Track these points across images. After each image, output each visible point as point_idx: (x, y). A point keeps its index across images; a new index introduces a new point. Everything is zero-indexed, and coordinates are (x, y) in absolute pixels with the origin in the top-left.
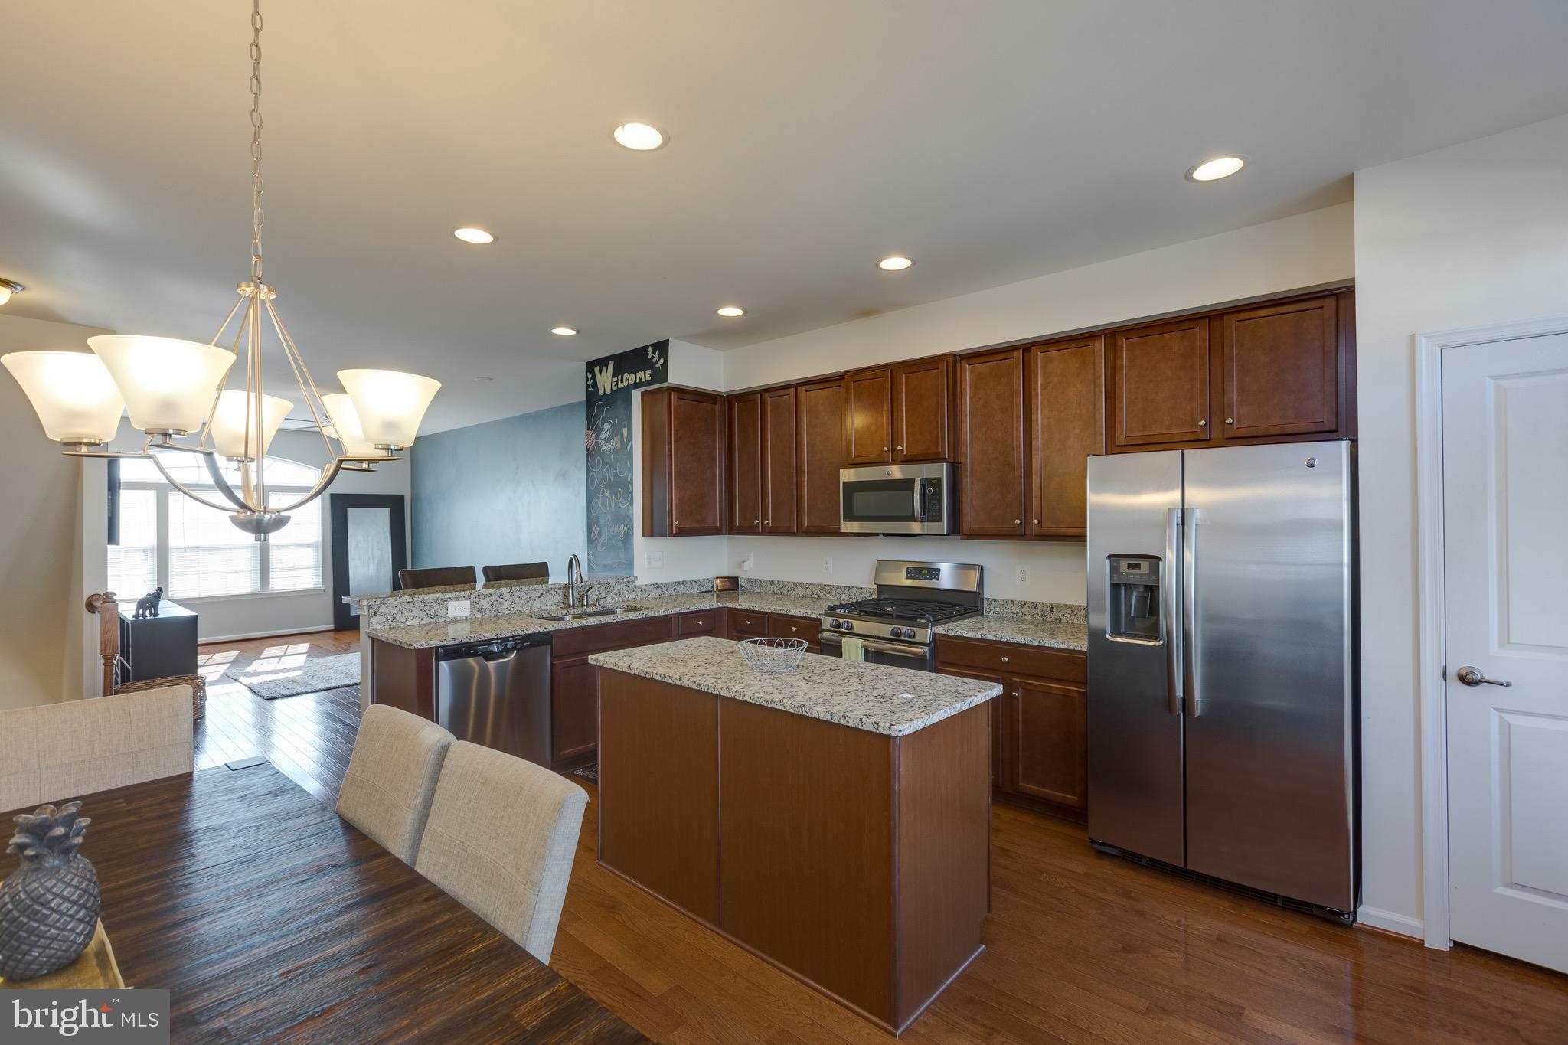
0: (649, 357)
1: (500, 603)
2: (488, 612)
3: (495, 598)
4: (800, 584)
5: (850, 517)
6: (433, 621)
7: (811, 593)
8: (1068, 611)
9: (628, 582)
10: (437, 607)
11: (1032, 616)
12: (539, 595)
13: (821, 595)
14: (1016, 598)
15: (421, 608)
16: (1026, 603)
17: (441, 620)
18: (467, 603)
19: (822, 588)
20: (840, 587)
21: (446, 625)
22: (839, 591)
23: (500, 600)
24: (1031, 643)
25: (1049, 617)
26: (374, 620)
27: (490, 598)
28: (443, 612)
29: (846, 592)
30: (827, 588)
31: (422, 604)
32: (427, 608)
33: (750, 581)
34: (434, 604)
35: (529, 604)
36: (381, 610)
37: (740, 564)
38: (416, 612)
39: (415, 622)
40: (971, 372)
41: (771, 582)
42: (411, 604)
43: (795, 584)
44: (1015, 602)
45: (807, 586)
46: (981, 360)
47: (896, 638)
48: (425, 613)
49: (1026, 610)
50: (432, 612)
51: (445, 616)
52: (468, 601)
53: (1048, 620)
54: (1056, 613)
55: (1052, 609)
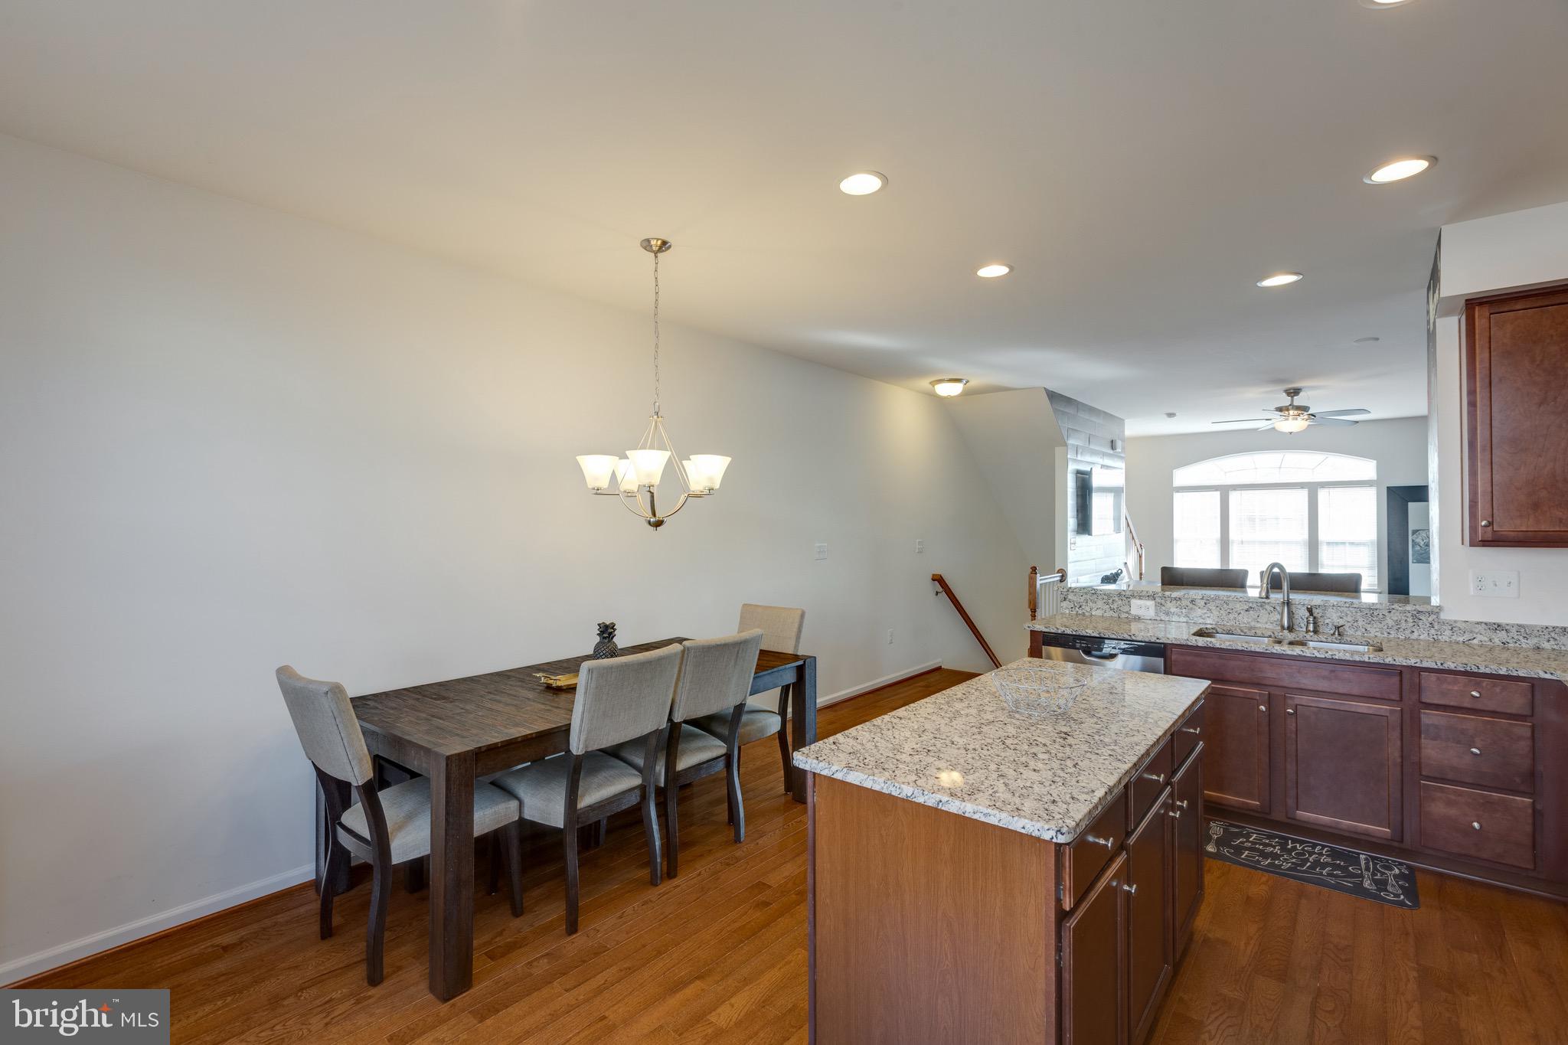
1: (1191, 609)
2: (1176, 616)
3: (1185, 602)
6: (1116, 615)
9: (1419, 612)
10: (1120, 602)
12: (1246, 607)
15: (1104, 601)
17: (1124, 616)
18: (1151, 604)
21: (1129, 621)
23: (1191, 605)
26: (1065, 604)
27: (1178, 603)
28: (1126, 609)
31: (1106, 597)
32: (1110, 601)
34: (1117, 599)
35: (1231, 616)
36: (1069, 597)
38: (1100, 603)
39: (1099, 613)
42: (1095, 596)
48: (1108, 606)
50: (1115, 606)
51: (1127, 612)
52: (1154, 602)
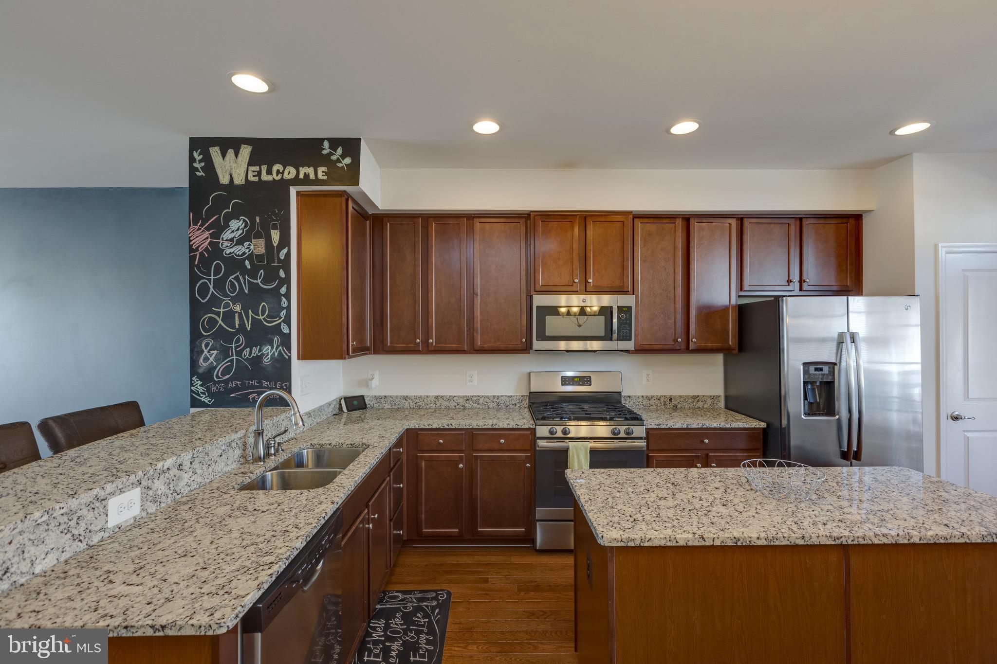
0: (324, 152)
2: (163, 499)
3: (174, 471)
4: (442, 396)
5: (542, 337)
6: (82, 546)
7: (456, 404)
8: (682, 400)
10: (91, 515)
11: (657, 405)
13: (467, 405)
14: (645, 394)
15: (61, 528)
16: (652, 397)
17: (96, 539)
18: (135, 495)
19: (468, 399)
20: (488, 397)
21: (104, 545)
22: (487, 400)
24: (724, 427)
25: (668, 405)
27: (167, 475)
28: (102, 523)
29: (494, 400)
30: (474, 399)
31: (65, 518)
32: (73, 523)
33: (378, 398)
34: (84, 512)
37: (366, 383)
40: (642, 229)
41: (406, 398)
43: (437, 397)
44: (645, 397)
45: (451, 398)
46: (651, 220)
47: (615, 437)
48: (69, 535)
49: (652, 402)
50: (81, 528)
51: (103, 529)
52: (139, 489)
53: (668, 407)
54: (674, 402)
55: (671, 400)
